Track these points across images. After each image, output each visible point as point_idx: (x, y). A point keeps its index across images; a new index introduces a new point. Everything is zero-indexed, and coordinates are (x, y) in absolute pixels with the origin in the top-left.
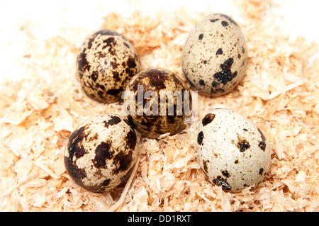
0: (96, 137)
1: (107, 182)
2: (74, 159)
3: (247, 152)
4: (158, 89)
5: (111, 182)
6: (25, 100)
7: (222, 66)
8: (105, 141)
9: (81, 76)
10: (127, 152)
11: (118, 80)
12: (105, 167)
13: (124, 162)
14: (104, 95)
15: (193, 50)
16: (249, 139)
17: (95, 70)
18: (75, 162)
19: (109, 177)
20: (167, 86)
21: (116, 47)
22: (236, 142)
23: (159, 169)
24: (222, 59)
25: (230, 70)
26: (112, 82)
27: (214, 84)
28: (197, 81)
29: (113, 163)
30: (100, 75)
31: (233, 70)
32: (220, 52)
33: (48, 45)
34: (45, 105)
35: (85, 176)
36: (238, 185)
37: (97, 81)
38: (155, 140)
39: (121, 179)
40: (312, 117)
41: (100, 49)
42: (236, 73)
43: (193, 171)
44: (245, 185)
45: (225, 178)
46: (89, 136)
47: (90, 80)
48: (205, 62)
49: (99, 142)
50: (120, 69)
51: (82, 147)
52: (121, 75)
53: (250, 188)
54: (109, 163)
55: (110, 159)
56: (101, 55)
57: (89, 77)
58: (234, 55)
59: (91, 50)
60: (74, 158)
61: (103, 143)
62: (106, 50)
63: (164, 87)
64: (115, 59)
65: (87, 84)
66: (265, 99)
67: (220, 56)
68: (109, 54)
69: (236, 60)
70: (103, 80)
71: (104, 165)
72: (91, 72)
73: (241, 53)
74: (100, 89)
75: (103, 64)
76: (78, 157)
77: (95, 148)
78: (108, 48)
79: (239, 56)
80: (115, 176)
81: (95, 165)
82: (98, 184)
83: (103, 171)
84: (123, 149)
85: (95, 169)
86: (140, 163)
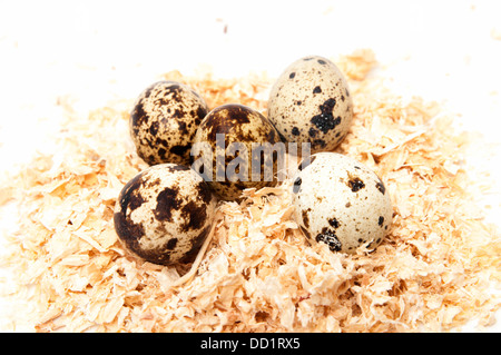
0: (158, 182)
1: (172, 243)
2: (128, 213)
3: (361, 192)
4: (240, 123)
5: (178, 244)
6: (62, 166)
7: (321, 107)
8: (170, 187)
9: (136, 132)
10: (200, 204)
11: (186, 132)
12: (171, 221)
13: (195, 217)
14: (167, 155)
15: (283, 92)
16: (363, 177)
17: (155, 120)
18: (129, 216)
19: (176, 235)
20: (251, 120)
21: (181, 94)
22: (346, 180)
23: (242, 233)
24: (321, 99)
25: (331, 114)
26: (178, 135)
27: (312, 133)
28: (290, 130)
29: (182, 215)
30: (161, 126)
31: (336, 114)
32: (318, 90)
33: (91, 117)
34: (88, 170)
35: (143, 234)
36: (350, 240)
37: (158, 135)
38: (235, 203)
39: (191, 241)
40: (440, 176)
41: (161, 96)
42: (339, 119)
43: (289, 231)
44: (360, 241)
45: (332, 229)
46: (148, 182)
47: (149, 135)
48: (299, 103)
49: (161, 188)
50: (188, 119)
51: (139, 195)
52: (190, 126)
53: (367, 244)
54: (176, 214)
55: (177, 209)
56: (163, 102)
57: (147, 131)
58: (336, 95)
59: (149, 99)
60: (128, 210)
61: (167, 189)
62: (170, 97)
63: (247, 121)
64: (181, 107)
65: (145, 142)
66: (379, 154)
67: (318, 95)
68: (173, 101)
69: (338, 102)
70: (165, 132)
71: (168, 217)
72: (150, 123)
73: (344, 95)
74: (161, 146)
75: (165, 112)
76: (133, 208)
77: (157, 195)
78: (172, 94)
79: (343, 98)
80: (183, 235)
81: (157, 217)
82: (161, 247)
83: (168, 225)
84: (194, 198)
85: (157, 223)
86: (217, 229)
